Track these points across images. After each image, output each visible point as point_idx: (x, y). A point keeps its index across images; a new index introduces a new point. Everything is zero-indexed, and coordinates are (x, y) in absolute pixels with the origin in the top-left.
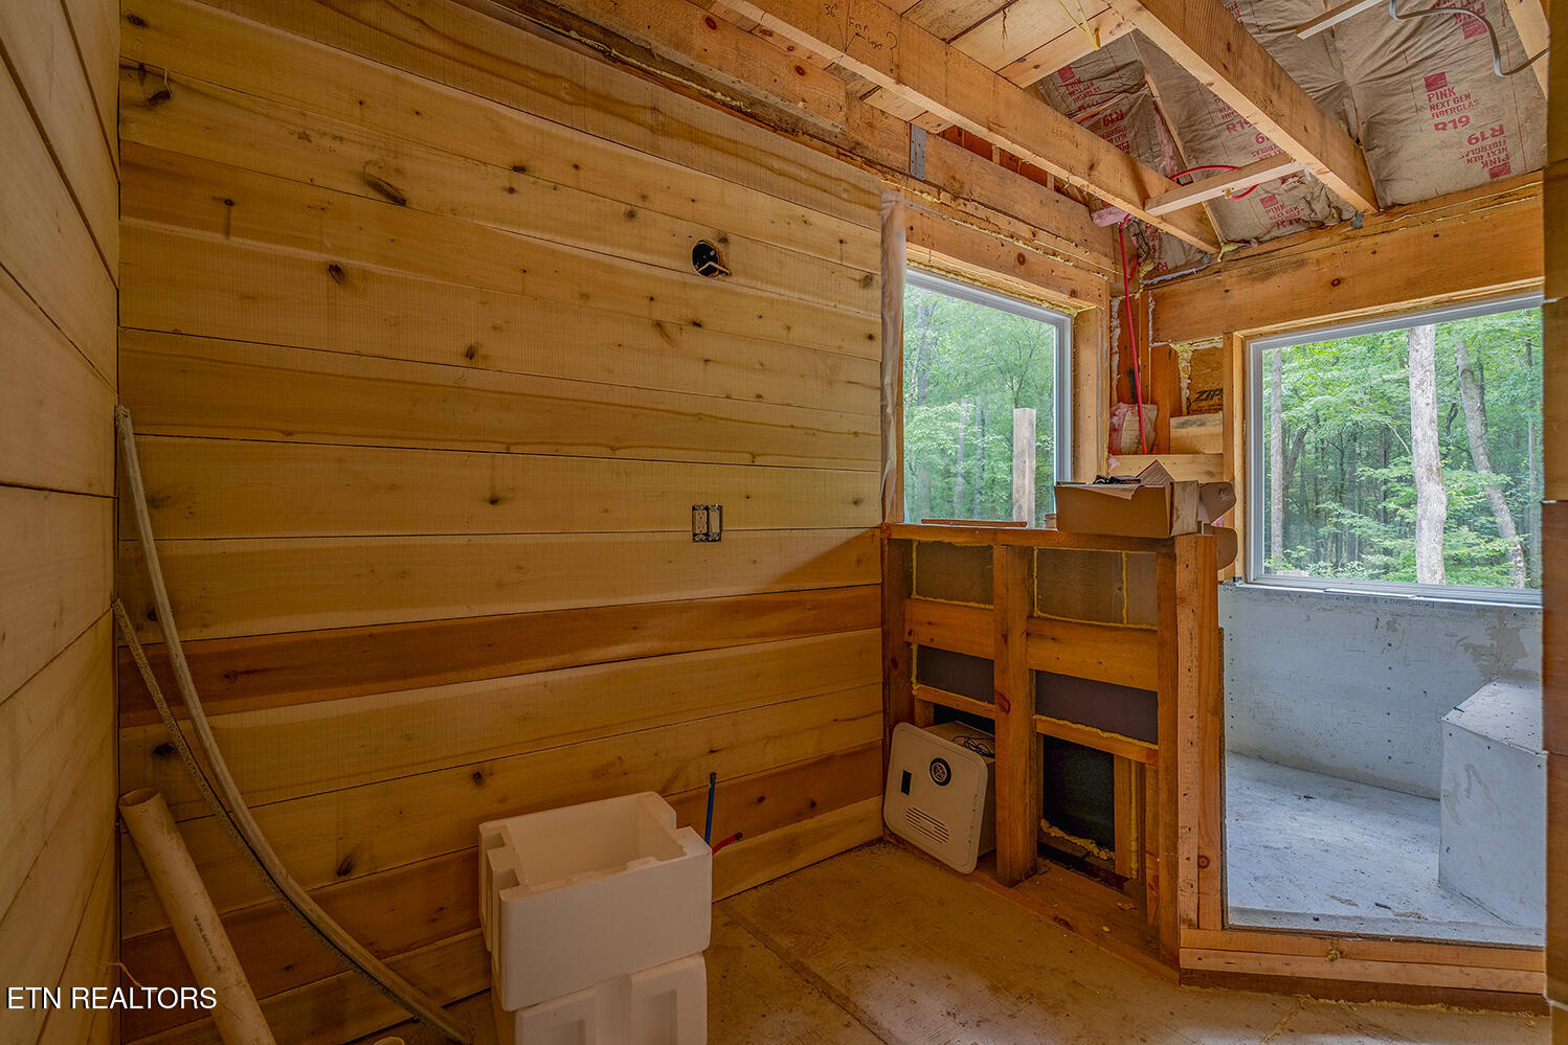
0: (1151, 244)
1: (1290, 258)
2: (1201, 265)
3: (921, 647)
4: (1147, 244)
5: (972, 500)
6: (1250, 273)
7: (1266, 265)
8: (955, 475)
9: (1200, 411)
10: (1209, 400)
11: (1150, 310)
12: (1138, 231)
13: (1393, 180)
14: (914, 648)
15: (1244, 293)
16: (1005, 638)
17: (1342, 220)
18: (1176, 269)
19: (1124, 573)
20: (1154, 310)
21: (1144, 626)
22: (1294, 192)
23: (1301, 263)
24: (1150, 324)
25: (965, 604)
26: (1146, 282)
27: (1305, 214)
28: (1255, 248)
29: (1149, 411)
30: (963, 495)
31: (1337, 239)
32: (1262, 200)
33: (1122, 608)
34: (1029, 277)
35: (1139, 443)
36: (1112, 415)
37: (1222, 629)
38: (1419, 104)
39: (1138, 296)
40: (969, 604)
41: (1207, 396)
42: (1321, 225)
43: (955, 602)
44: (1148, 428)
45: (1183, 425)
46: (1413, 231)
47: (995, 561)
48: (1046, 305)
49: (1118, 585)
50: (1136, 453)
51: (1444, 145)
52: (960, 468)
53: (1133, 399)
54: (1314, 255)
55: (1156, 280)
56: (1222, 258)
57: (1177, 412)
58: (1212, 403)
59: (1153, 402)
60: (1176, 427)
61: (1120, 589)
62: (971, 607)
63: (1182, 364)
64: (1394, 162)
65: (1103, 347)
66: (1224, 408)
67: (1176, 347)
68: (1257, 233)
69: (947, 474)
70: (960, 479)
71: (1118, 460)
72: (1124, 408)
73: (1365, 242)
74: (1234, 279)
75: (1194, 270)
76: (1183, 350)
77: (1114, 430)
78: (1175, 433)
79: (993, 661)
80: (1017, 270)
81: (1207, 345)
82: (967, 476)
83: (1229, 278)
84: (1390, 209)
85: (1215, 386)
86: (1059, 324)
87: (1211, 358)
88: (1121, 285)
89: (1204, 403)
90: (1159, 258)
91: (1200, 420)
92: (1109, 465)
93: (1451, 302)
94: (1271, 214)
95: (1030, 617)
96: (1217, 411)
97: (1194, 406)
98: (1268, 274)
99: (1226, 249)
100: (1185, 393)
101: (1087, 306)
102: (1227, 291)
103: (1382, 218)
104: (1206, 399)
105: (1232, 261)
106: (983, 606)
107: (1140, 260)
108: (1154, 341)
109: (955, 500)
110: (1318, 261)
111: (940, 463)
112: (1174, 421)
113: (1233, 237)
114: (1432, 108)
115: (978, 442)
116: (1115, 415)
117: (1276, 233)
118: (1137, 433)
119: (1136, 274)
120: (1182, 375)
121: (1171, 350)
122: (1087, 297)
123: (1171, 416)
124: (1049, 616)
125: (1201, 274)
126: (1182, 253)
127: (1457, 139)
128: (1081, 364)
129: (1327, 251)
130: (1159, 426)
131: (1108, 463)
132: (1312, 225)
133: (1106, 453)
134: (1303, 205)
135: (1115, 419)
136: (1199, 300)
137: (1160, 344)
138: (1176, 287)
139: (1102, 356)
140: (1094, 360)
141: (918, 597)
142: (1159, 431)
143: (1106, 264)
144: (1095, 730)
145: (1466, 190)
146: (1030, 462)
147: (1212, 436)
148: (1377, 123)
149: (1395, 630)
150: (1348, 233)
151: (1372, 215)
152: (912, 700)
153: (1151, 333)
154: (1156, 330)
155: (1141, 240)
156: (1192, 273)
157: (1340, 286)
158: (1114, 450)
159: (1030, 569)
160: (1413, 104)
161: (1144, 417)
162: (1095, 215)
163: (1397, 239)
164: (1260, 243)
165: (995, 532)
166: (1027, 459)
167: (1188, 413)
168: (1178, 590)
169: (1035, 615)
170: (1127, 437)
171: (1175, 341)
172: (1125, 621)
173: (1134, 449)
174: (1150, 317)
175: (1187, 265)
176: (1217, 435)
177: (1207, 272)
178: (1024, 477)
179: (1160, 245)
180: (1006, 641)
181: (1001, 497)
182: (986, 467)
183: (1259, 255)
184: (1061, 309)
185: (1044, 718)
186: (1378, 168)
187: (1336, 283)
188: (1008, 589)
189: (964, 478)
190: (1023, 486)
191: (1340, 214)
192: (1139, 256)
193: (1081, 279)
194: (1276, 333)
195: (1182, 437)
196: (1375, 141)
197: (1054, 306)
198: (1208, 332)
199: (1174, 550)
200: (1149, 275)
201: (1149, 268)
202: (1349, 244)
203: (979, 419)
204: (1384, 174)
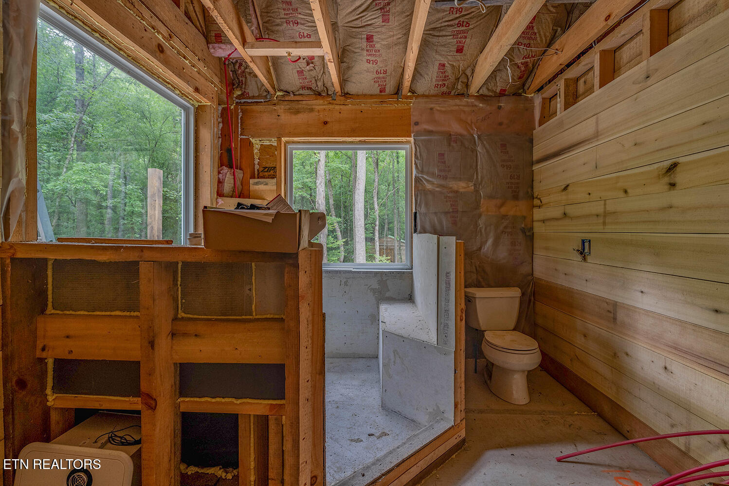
0: (241, 79)
1: (307, 106)
2: (266, 97)
3: (57, 361)
4: (238, 79)
5: (118, 223)
6: (289, 109)
7: (297, 107)
8: (106, 207)
9: (263, 177)
10: (269, 172)
11: (239, 117)
12: (233, 70)
13: (348, 81)
14: (50, 363)
15: (286, 118)
16: (152, 344)
17: (328, 94)
18: (253, 97)
19: (253, 278)
20: (241, 117)
21: (268, 316)
22: (311, 73)
23: (312, 110)
24: (239, 125)
25: (108, 313)
26: (237, 100)
27: (313, 86)
28: (292, 97)
29: (239, 174)
30: (112, 220)
31: (326, 103)
32: (298, 71)
33: (251, 304)
34: (166, 63)
35: (233, 191)
36: (219, 173)
37: (325, 313)
38: (363, 47)
39: (232, 107)
40: (113, 313)
41: (268, 170)
42: (320, 94)
43: (98, 313)
44: (238, 183)
45: (257, 184)
46: (354, 107)
47: (142, 276)
48: (178, 92)
49: (248, 287)
50: (232, 197)
51: (368, 71)
52: (110, 202)
53: (230, 166)
54: (318, 108)
55: (243, 101)
56: (276, 98)
57: (253, 177)
58: (270, 173)
59: (241, 169)
60: (253, 185)
61: (250, 290)
62: (116, 316)
63: (256, 151)
64: (350, 72)
65: (214, 129)
66: (277, 176)
67: (253, 140)
68: (294, 89)
69: (100, 207)
70: (109, 211)
71: (222, 200)
72: (225, 170)
73: (337, 107)
74: (282, 110)
75: (263, 100)
76: (256, 142)
77: (220, 182)
78: (253, 188)
79: (138, 363)
80: (157, 55)
81: (268, 143)
82: (114, 209)
83: (280, 108)
84: (346, 95)
85: (271, 165)
86: (186, 109)
87: (270, 150)
88: (224, 97)
89: (266, 174)
90: (245, 89)
91: (265, 182)
92: (217, 203)
93: (365, 142)
94: (301, 81)
95: (175, 319)
96: (273, 178)
97: (261, 174)
98: (297, 112)
99: (279, 93)
100: (257, 167)
101: (205, 102)
102: (279, 116)
103: (343, 98)
104: (267, 171)
105: (281, 100)
106: (128, 314)
107: (234, 87)
108: (241, 135)
109: (106, 222)
110: (318, 110)
111: (94, 199)
112: (252, 181)
113: (282, 88)
114: (367, 51)
115: (122, 188)
116: (220, 173)
117: (301, 92)
118: (233, 185)
119: (232, 94)
120: (255, 156)
121: (250, 141)
122: (205, 95)
123: (250, 178)
124: (191, 316)
125: (266, 103)
126: (257, 89)
127: (372, 70)
128: (201, 138)
129: (322, 107)
130: (244, 183)
131: (217, 201)
132: (316, 93)
133: (216, 195)
134: (313, 81)
135: (220, 176)
136: (265, 117)
137: (244, 137)
138: (255, 107)
139: (214, 136)
140: (209, 137)
141: (53, 311)
142: (244, 186)
143: (216, 80)
144: (230, 400)
145: (371, 95)
146: (159, 201)
147: (271, 191)
148: (347, 50)
149: (347, 285)
150: (331, 101)
151: (339, 95)
152: (47, 412)
153: (240, 130)
154: (242, 129)
155: (235, 76)
156: (262, 102)
157: (327, 125)
158: (220, 194)
159: (175, 280)
160: (361, 46)
161: (236, 177)
162: (211, 46)
163: (348, 108)
164: (294, 95)
165: (142, 249)
166: (157, 199)
167: (258, 178)
168: (300, 291)
169: (179, 316)
170: (228, 187)
171: (253, 137)
172: (254, 314)
173: (231, 195)
174: (239, 121)
175: (259, 96)
176: (274, 190)
177: (269, 103)
178: (155, 209)
179: (245, 81)
180: (153, 347)
181: (138, 222)
182: (127, 204)
183: (293, 101)
184: (188, 99)
185: (187, 399)
186: (344, 73)
187: (326, 123)
188: (154, 300)
189: (112, 210)
190: (155, 215)
191: (327, 91)
192: (233, 85)
193: (201, 82)
194: (299, 142)
195: (256, 190)
196: (345, 59)
197: (183, 95)
198: (270, 135)
199: (297, 261)
200: (238, 97)
201: (239, 93)
202: (331, 106)
203: (122, 176)
204: (345, 77)
